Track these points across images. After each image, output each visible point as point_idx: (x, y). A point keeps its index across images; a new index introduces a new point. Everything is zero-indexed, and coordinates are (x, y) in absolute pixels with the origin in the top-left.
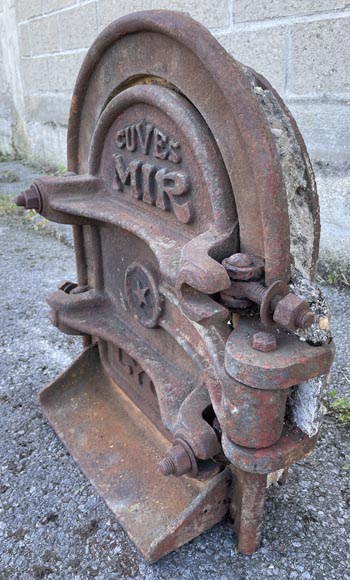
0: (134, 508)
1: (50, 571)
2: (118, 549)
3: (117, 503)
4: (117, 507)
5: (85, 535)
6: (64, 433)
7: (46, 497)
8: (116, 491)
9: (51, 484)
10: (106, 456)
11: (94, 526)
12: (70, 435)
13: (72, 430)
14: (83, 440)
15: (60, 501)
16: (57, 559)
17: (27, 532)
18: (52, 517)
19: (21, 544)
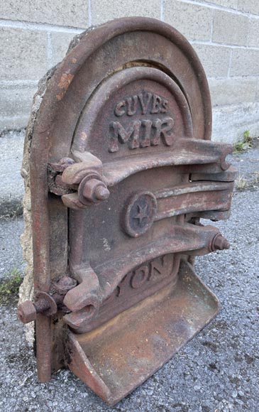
0: (190, 322)
1: (246, 356)
2: (214, 330)
3: (190, 331)
4: (192, 331)
5: (215, 347)
6: (140, 376)
7: (199, 377)
8: (182, 333)
9: (186, 378)
10: (155, 343)
11: (206, 344)
12: (141, 371)
13: (136, 370)
14: (144, 361)
15: (198, 367)
16: (237, 355)
17: (230, 377)
18: (212, 367)
19: (240, 377)
